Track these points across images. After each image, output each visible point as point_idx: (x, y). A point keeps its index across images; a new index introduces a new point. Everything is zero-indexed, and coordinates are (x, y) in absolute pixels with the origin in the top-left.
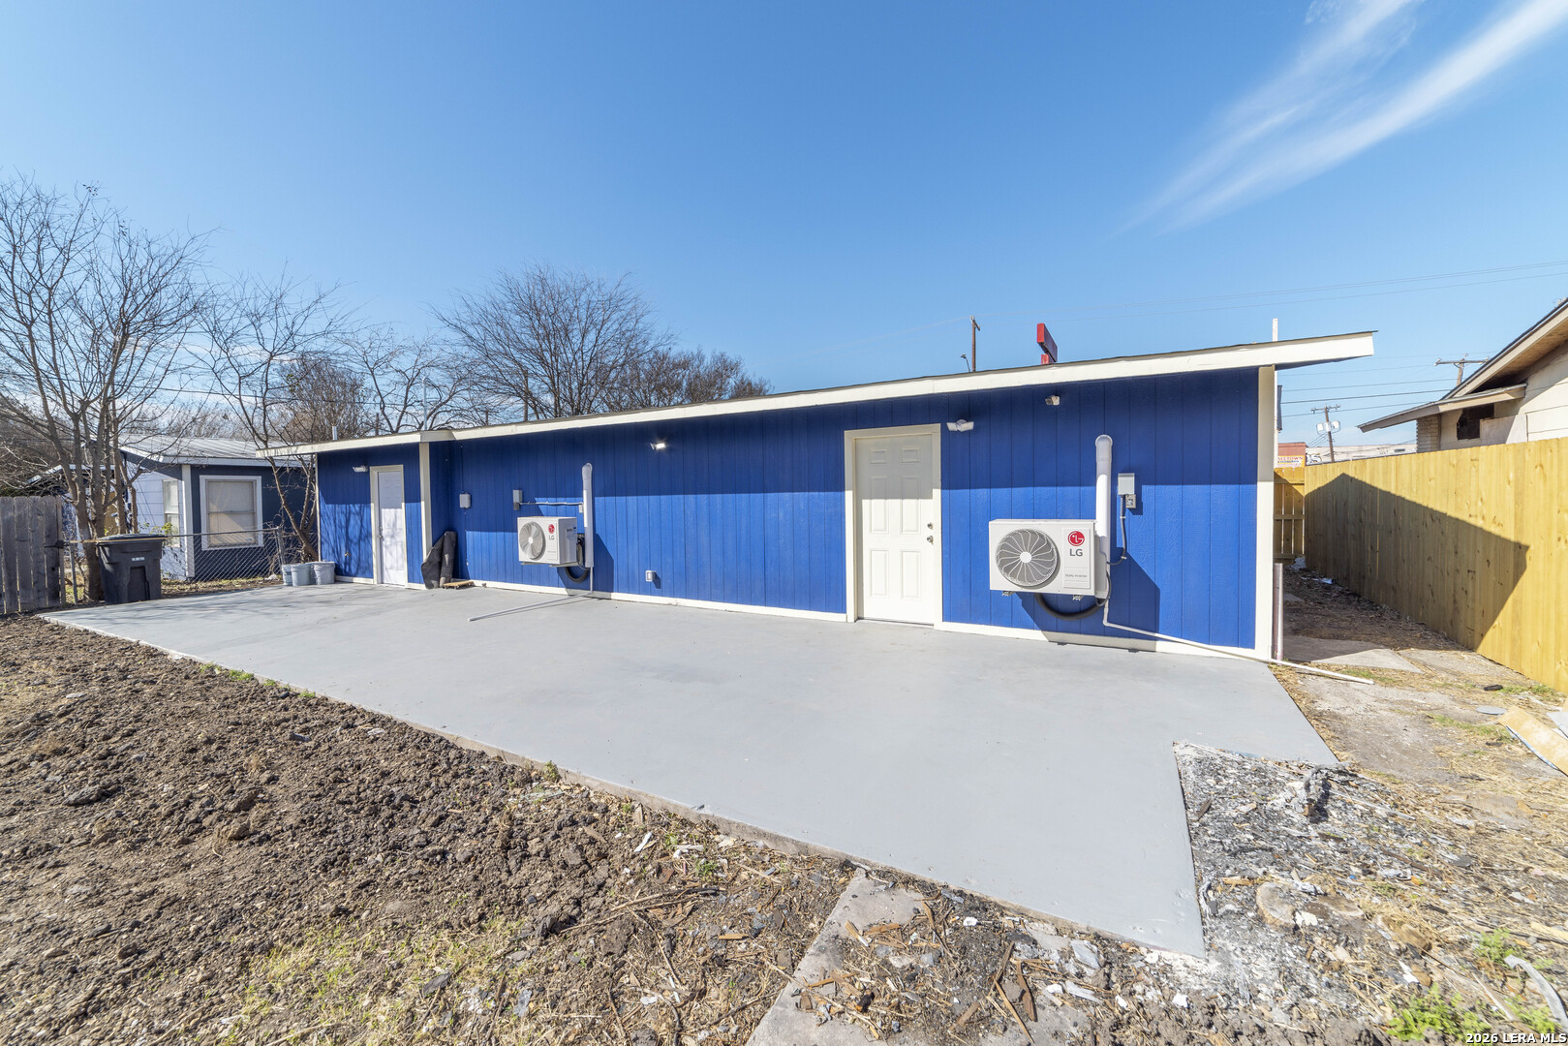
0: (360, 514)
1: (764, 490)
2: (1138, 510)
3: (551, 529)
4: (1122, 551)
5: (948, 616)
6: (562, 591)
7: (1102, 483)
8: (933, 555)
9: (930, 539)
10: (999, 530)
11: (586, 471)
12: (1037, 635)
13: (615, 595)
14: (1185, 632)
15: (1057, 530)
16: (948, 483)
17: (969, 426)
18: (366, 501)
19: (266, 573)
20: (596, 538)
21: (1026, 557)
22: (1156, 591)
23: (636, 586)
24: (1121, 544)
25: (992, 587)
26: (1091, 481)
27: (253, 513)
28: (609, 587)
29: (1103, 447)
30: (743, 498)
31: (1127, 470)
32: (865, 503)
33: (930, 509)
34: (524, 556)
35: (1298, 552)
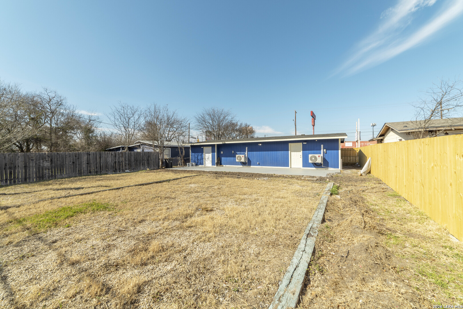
0: (201, 155)
1: (277, 151)
2: (326, 153)
3: (243, 156)
4: (325, 158)
5: (303, 167)
6: (242, 166)
7: (322, 150)
8: (301, 159)
9: (301, 157)
10: (310, 156)
11: (247, 148)
12: (314, 168)
13: (251, 166)
14: (332, 167)
15: (317, 155)
16: (303, 150)
17: (306, 143)
18: (203, 152)
19: (178, 165)
20: (248, 158)
21: (313, 159)
22: (328, 162)
23: (255, 164)
24: (324, 157)
25: (309, 162)
26: (321, 150)
27: (170, 155)
28: (250, 165)
29: (322, 146)
30: (273, 152)
31: (325, 149)
32: (292, 153)
33: (301, 153)
34: (237, 161)
35: (357, 162)
